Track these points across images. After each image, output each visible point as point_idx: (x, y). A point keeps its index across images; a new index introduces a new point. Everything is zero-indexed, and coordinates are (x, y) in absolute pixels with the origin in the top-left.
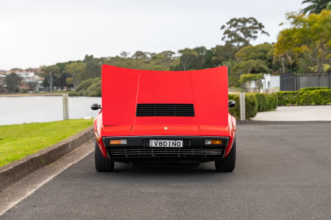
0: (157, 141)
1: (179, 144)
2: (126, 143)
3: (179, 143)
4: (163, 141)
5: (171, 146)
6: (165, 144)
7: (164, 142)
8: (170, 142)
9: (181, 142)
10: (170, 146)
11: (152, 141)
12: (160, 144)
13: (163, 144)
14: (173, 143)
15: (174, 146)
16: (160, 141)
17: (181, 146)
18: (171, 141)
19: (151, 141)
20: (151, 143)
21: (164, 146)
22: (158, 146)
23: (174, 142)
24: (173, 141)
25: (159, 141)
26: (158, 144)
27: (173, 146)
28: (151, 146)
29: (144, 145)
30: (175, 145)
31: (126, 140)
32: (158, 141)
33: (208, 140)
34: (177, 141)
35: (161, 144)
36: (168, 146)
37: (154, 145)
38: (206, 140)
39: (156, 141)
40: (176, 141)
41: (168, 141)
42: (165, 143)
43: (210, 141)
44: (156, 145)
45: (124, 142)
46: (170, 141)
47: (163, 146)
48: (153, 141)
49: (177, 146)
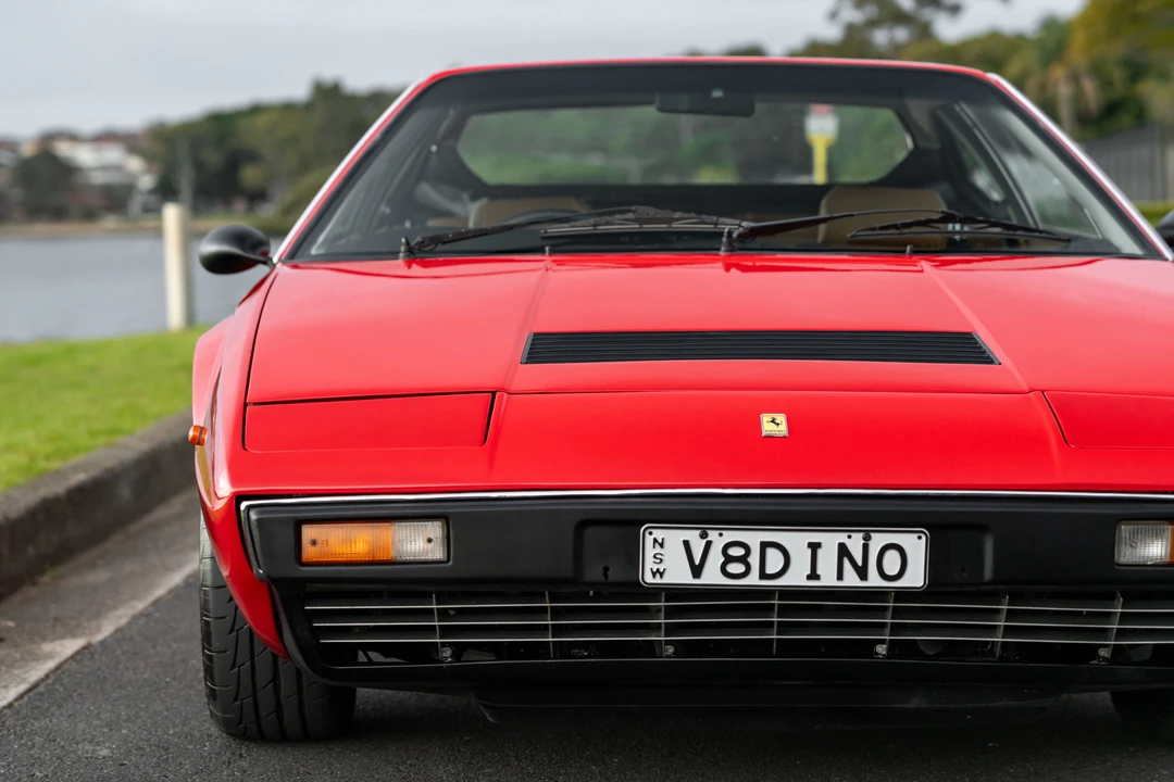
0: (704, 535)
1: (892, 563)
2: (437, 552)
3: (892, 559)
4: (753, 538)
5: (828, 578)
6: (774, 561)
7: (764, 546)
8: (814, 547)
9: (916, 545)
10: (814, 575)
11: (659, 534)
12: (729, 559)
13: (754, 560)
14: (843, 551)
15: (851, 579)
16: (730, 536)
17: (915, 578)
18: (830, 541)
19: (651, 536)
20: (650, 551)
21: (763, 575)
22: (712, 576)
23: (855, 543)
24: (842, 537)
25: (719, 539)
26: (715, 558)
27: (840, 577)
28: (649, 578)
29: (593, 573)
30: (862, 572)
31: (435, 529)
32: (713, 535)
33: (1142, 526)
34: (879, 540)
35: (743, 560)
36: (797, 577)
37: (678, 573)
38: (1125, 529)
39: (693, 536)
40: (867, 538)
41: (796, 541)
42: (772, 554)
43: (1157, 535)
44: (697, 571)
45: (420, 543)
46: (815, 537)
47: (753, 580)
48: (674, 538)
49: (874, 580)
